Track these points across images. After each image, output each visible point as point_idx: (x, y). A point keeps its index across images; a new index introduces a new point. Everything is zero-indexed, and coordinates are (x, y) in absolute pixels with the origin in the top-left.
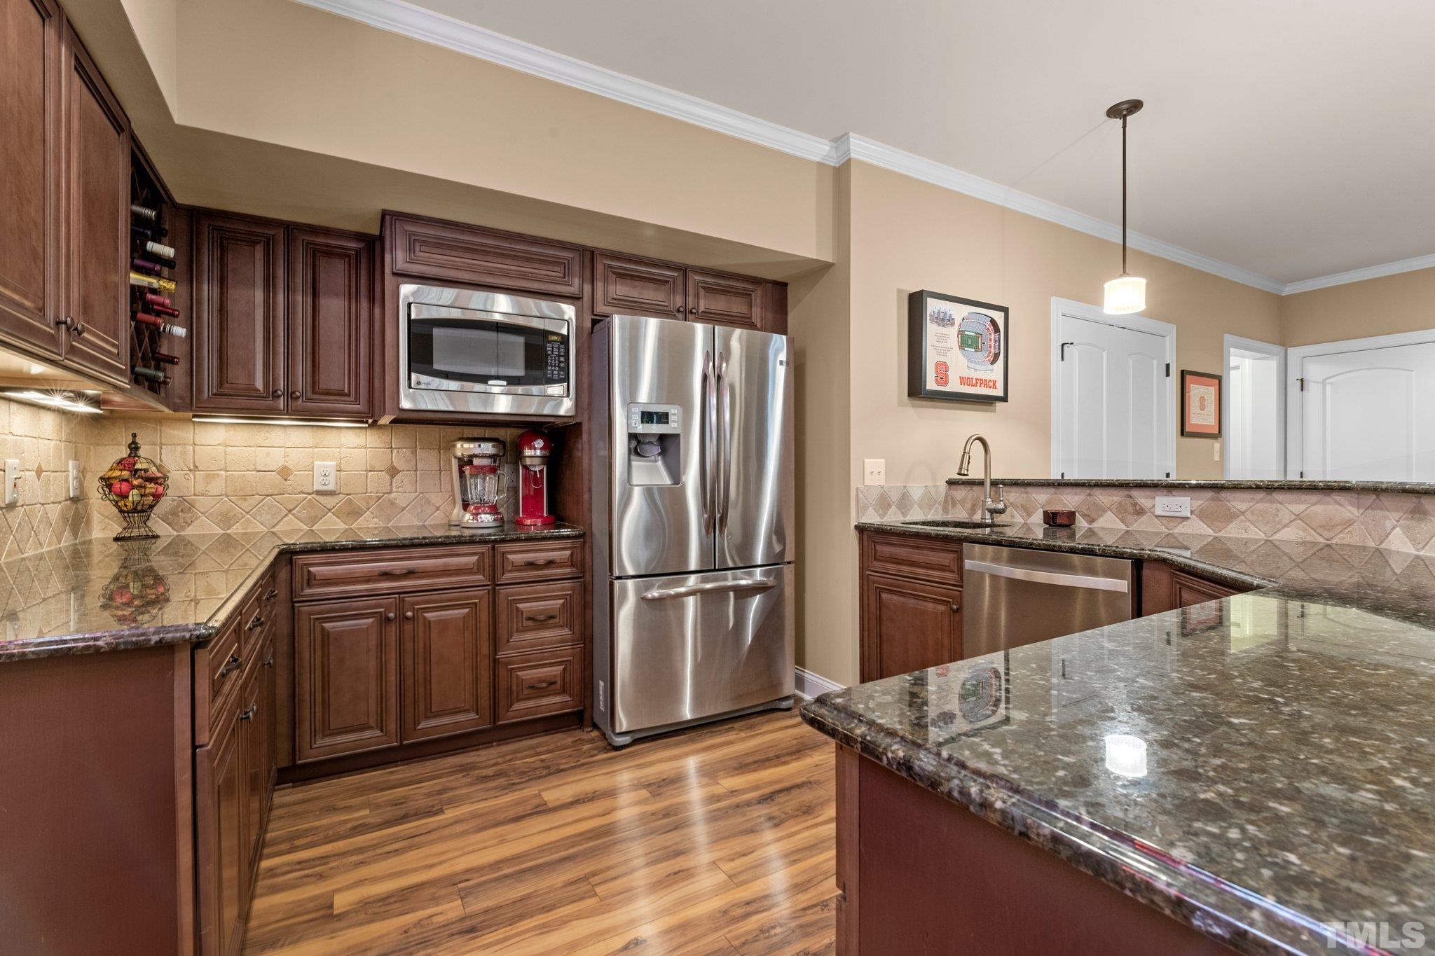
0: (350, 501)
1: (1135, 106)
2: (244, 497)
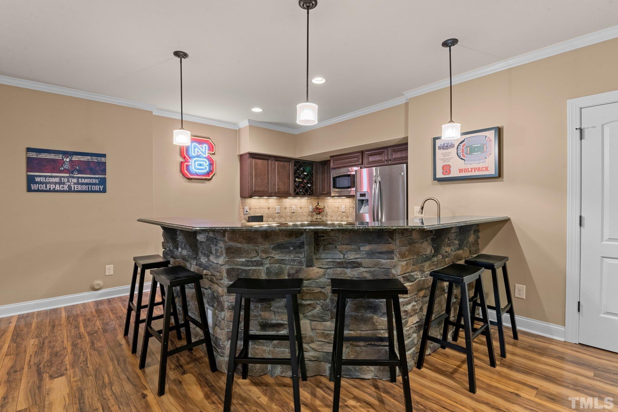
0: (347, 214)
1: (454, 42)
2: (333, 212)
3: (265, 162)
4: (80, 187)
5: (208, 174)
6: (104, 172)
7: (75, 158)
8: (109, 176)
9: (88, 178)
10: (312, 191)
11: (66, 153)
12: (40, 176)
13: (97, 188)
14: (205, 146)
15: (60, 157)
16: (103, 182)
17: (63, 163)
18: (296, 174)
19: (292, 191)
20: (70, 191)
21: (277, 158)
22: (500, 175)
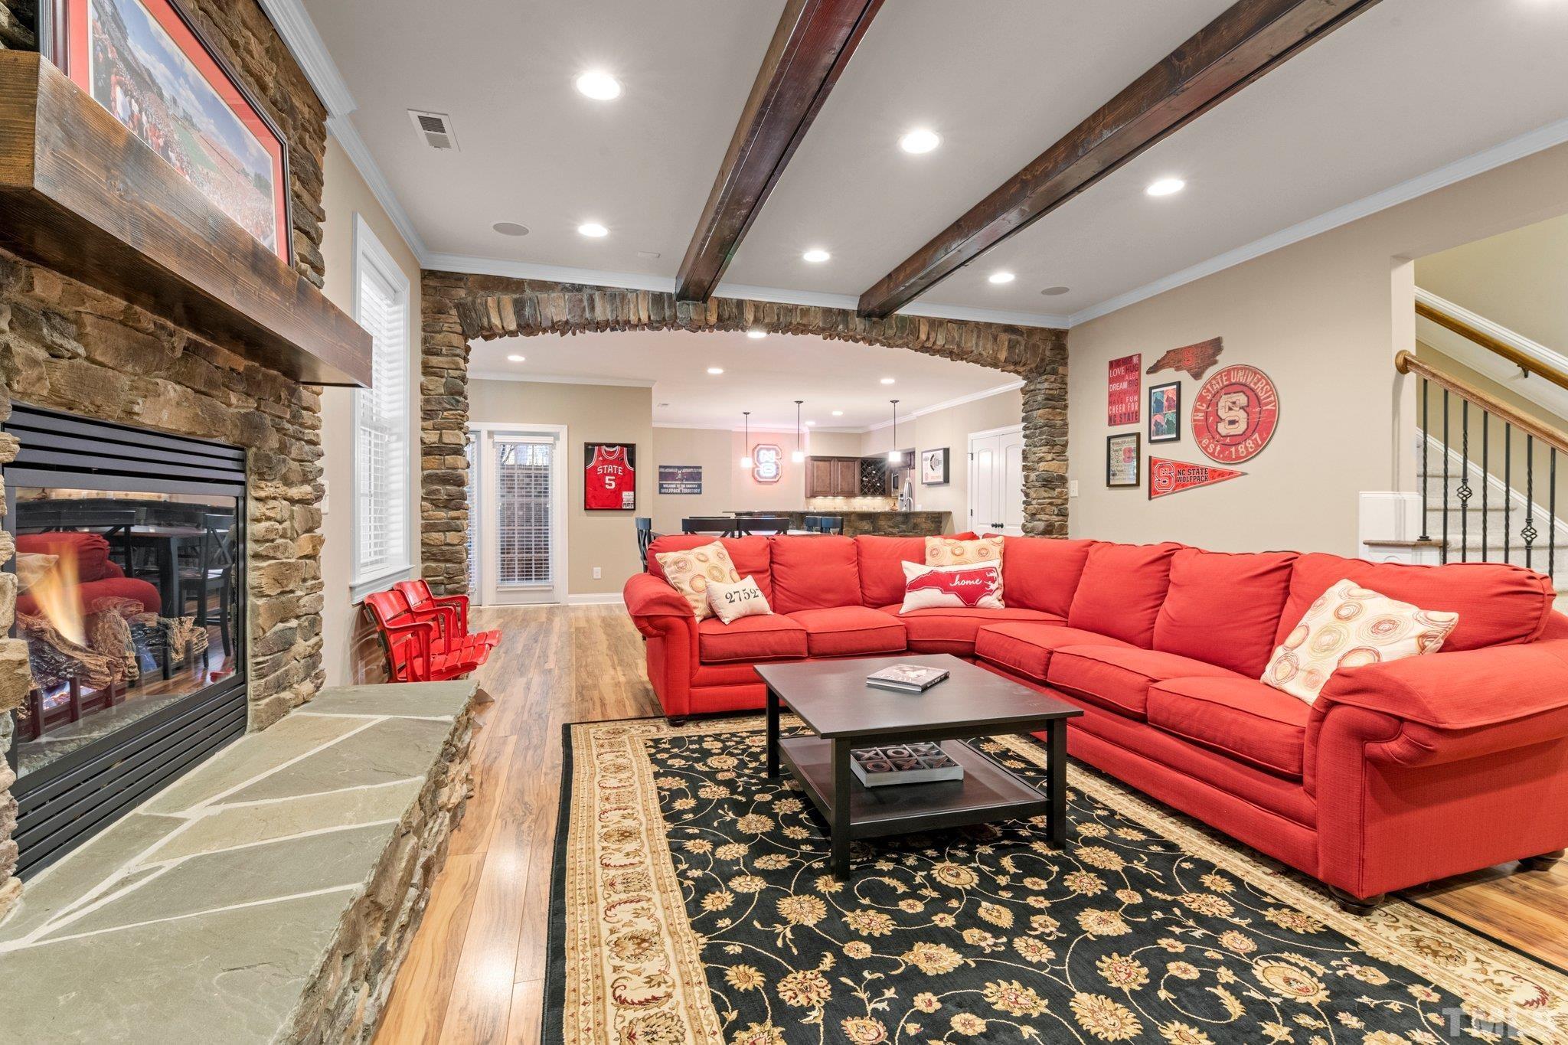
3: (827, 463)
4: (686, 491)
5: (775, 477)
6: (700, 479)
7: (684, 470)
8: (703, 482)
9: (692, 484)
10: (884, 490)
11: (679, 468)
12: (666, 485)
13: (696, 491)
14: (773, 453)
15: (676, 470)
16: (700, 486)
17: (677, 474)
18: (862, 473)
19: (857, 490)
20: (681, 493)
21: (840, 459)
22: (946, 480)
